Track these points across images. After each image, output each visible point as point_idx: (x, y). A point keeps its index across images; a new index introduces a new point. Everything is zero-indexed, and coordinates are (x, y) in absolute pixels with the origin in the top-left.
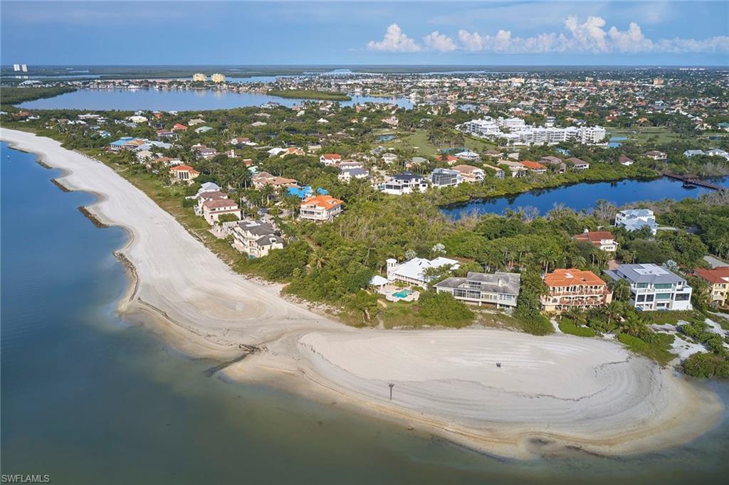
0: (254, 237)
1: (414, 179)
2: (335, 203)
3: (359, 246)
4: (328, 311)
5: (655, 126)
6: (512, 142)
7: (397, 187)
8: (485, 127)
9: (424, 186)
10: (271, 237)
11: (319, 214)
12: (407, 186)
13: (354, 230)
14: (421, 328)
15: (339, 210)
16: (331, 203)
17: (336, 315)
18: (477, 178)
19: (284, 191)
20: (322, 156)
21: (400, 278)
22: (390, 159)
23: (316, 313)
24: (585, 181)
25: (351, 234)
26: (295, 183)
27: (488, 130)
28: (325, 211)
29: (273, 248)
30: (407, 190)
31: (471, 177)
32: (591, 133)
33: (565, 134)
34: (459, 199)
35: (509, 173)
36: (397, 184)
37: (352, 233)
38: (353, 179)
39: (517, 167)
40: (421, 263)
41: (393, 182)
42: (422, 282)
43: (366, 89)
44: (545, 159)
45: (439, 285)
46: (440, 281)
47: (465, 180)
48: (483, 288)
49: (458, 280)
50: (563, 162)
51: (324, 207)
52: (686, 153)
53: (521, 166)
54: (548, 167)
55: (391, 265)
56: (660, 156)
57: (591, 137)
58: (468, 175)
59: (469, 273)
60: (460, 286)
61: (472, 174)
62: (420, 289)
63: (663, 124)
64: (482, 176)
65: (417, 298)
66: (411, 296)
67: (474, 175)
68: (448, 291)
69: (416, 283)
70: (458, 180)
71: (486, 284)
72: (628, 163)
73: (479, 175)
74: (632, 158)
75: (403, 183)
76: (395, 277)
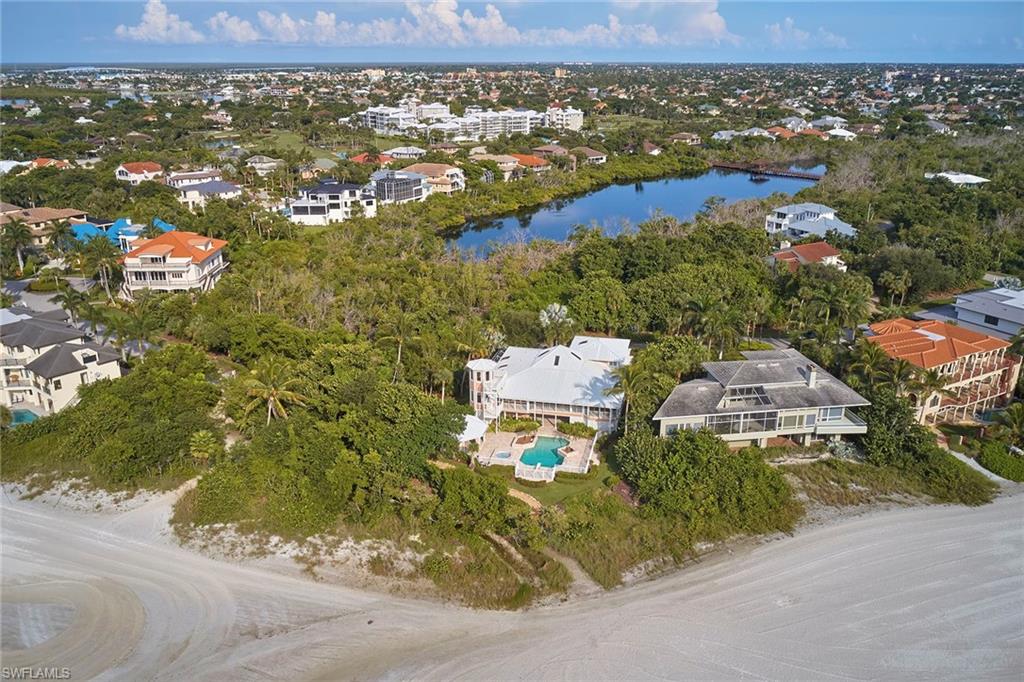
0: (17, 355)
1: (347, 193)
2: (210, 247)
4: (378, 566)
5: (618, 113)
6: (451, 136)
7: (317, 210)
8: (395, 116)
9: (370, 203)
10: (77, 348)
11: (178, 275)
12: (336, 206)
14: (696, 558)
15: (220, 263)
16: (203, 248)
17: (411, 576)
18: (453, 184)
19: (62, 232)
20: (121, 168)
21: (515, 409)
22: (264, 166)
23: (338, 581)
24: (616, 180)
26: (81, 217)
27: (401, 121)
28: (192, 267)
29: (90, 380)
30: (337, 215)
31: (443, 183)
32: (565, 118)
33: (528, 119)
34: (449, 222)
35: (499, 176)
36: (317, 203)
38: (214, 202)
39: (509, 163)
40: (557, 358)
41: (306, 201)
42: (583, 410)
43: (140, 85)
44: (541, 151)
45: (667, 414)
46: (662, 401)
47: (433, 190)
48: (778, 399)
49: (704, 389)
50: (570, 153)
51: (190, 259)
52: (716, 136)
53: (514, 162)
54: (554, 162)
55: (483, 376)
56: (693, 140)
57: (565, 123)
58: (437, 180)
59: (707, 365)
60: (720, 405)
61: (445, 177)
62: (581, 430)
63: (627, 111)
64: (461, 181)
65: (594, 458)
66: (575, 457)
67: (449, 179)
68: (692, 426)
69: (563, 413)
70: (424, 191)
71: (777, 387)
72: (656, 152)
73: (455, 179)
74: (658, 144)
75: (328, 201)
76: (501, 408)
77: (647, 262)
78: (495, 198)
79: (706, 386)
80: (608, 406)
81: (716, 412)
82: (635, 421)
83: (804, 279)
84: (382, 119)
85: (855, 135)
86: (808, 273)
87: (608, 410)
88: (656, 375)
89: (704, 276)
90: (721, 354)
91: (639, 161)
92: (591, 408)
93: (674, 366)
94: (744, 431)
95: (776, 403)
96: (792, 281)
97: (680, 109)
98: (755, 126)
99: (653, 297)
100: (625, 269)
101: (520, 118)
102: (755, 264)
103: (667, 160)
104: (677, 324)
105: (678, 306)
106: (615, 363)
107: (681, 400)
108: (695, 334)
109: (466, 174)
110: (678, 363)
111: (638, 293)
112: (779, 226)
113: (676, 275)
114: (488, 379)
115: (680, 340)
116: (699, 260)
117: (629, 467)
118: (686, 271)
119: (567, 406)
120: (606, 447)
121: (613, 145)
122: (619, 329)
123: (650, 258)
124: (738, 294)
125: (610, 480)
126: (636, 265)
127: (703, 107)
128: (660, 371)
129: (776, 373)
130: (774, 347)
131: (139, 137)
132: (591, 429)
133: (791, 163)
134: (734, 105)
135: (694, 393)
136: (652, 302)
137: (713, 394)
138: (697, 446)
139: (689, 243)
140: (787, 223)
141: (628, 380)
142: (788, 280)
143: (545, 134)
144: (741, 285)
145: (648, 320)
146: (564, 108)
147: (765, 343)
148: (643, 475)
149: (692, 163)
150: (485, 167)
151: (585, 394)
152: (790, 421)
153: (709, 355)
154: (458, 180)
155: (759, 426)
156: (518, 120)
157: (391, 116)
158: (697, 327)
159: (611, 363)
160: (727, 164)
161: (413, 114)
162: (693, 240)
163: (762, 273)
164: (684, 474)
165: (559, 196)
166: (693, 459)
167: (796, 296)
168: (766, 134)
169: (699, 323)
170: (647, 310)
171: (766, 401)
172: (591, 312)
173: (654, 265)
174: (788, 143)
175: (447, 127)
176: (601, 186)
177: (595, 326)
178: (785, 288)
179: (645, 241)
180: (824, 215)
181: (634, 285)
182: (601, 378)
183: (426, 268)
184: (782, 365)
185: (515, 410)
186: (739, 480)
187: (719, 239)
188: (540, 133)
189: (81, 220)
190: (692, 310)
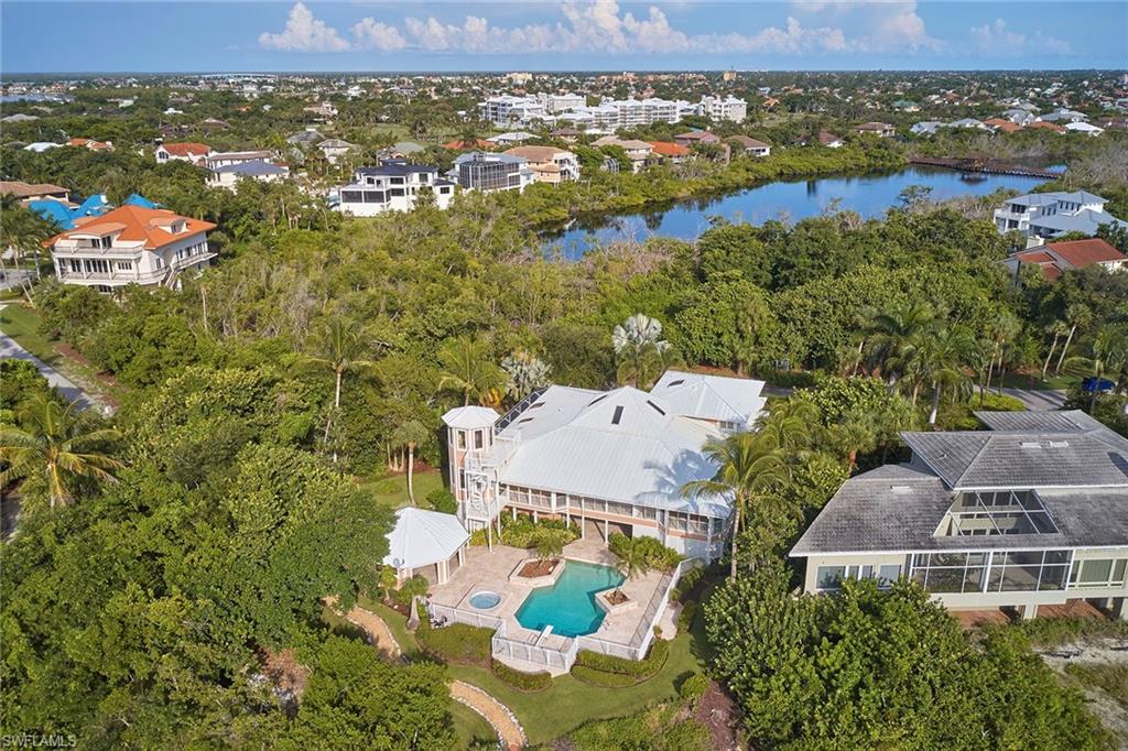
1: (416, 176)
2: (184, 229)
3: (286, 359)
5: (792, 111)
7: (374, 197)
8: (519, 106)
9: (445, 191)
12: (399, 193)
13: (258, 307)
15: (203, 254)
16: (169, 229)
18: (563, 173)
20: (161, 149)
21: (530, 503)
22: (337, 151)
24: (781, 176)
25: (251, 322)
26: (61, 195)
27: (526, 113)
30: (401, 204)
31: (549, 171)
32: (723, 109)
33: (678, 110)
35: (625, 166)
36: (373, 188)
37: (252, 320)
38: (247, 184)
39: (640, 151)
40: (619, 410)
41: (363, 185)
42: (658, 514)
43: (265, 87)
44: (686, 139)
45: (823, 546)
46: (812, 513)
47: (535, 177)
48: (1072, 522)
49: (904, 490)
50: (722, 142)
51: (143, 243)
52: (914, 129)
53: (648, 149)
54: (701, 151)
55: (471, 439)
56: (885, 131)
57: (723, 114)
58: (541, 166)
59: (910, 437)
60: (940, 532)
61: (552, 163)
62: (651, 554)
63: (804, 108)
64: (574, 169)
65: (666, 620)
66: (628, 613)
67: (557, 165)
68: (877, 572)
69: (624, 518)
70: (523, 179)
71: (1066, 493)
72: (836, 144)
73: (567, 166)
74: (839, 135)
75: (387, 185)
76: (505, 500)
77: (809, 261)
78: (614, 189)
79: (911, 484)
80: (704, 511)
81: (932, 544)
82: (753, 554)
83: (1074, 293)
84: (504, 110)
85: (1101, 130)
86: (1080, 285)
87: (704, 519)
88: (804, 454)
89: (902, 282)
90: (934, 414)
91: (812, 154)
92: (672, 513)
93: (843, 438)
94: (993, 587)
95: (1067, 532)
96: (1051, 296)
97: (869, 105)
98: (966, 117)
99: (815, 314)
100: (774, 272)
101: (668, 108)
102: (986, 270)
103: (850, 152)
104: (854, 358)
105: (855, 327)
106: (731, 424)
107: (854, 512)
108: (886, 375)
109: (581, 160)
110: (853, 432)
111: (789, 306)
112: (1014, 223)
113: (855, 280)
114: (479, 444)
115: (857, 386)
116: (893, 262)
117: (729, 661)
118: (871, 276)
119: (628, 507)
120: (693, 595)
121: (780, 138)
122: (754, 364)
123: (813, 256)
124: (960, 312)
125: (690, 682)
126: (793, 267)
127: (898, 104)
128: (814, 447)
129: (1063, 463)
130: (1026, 404)
131: (214, 124)
132: (671, 553)
133: (1016, 161)
134: (937, 102)
135: (883, 499)
136: (812, 322)
137: (926, 503)
138: (888, 630)
139: (877, 239)
140: (1028, 219)
141: (738, 466)
142: (1044, 295)
143: (697, 124)
144: (966, 299)
145: (805, 351)
146: (724, 98)
147: (1007, 397)
148: (759, 685)
149: (883, 157)
150: (609, 154)
151: (662, 483)
152: (1097, 570)
153: (914, 417)
154: (570, 168)
155: (1028, 578)
156: (666, 111)
157: (514, 106)
158: (891, 362)
159: (723, 423)
160: (930, 160)
161: (543, 106)
162: (884, 236)
163: (998, 283)
164: (856, 698)
165: (702, 192)
166: (878, 660)
167: (1064, 319)
168: (982, 126)
169: (895, 354)
170: (804, 334)
171: (1045, 525)
172: (710, 334)
173: (820, 267)
174: (1012, 136)
175: (577, 117)
176: (760, 181)
177: (715, 358)
178: (1041, 307)
179: (807, 230)
180: (1088, 207)
181: (786, 296)
182: (698, 451)
183: (477, 265)
184: (1075, 446)
185: (530, 505)
186: (989, 724)
187: (926, 234)
188: (691, 122)
189: (60, 200)
190: (883, 331)
